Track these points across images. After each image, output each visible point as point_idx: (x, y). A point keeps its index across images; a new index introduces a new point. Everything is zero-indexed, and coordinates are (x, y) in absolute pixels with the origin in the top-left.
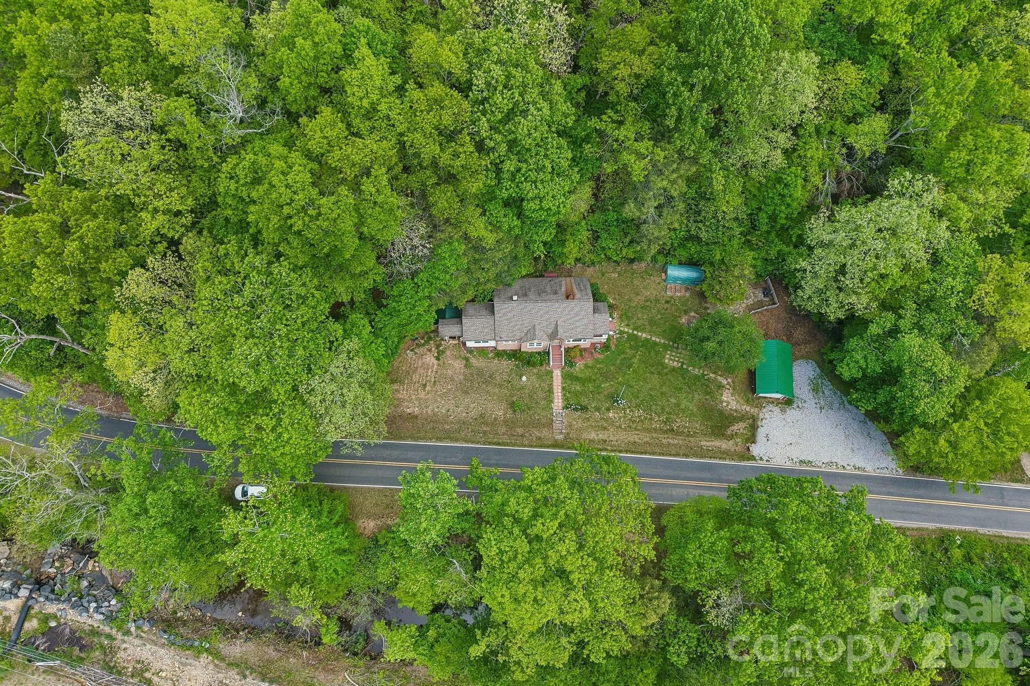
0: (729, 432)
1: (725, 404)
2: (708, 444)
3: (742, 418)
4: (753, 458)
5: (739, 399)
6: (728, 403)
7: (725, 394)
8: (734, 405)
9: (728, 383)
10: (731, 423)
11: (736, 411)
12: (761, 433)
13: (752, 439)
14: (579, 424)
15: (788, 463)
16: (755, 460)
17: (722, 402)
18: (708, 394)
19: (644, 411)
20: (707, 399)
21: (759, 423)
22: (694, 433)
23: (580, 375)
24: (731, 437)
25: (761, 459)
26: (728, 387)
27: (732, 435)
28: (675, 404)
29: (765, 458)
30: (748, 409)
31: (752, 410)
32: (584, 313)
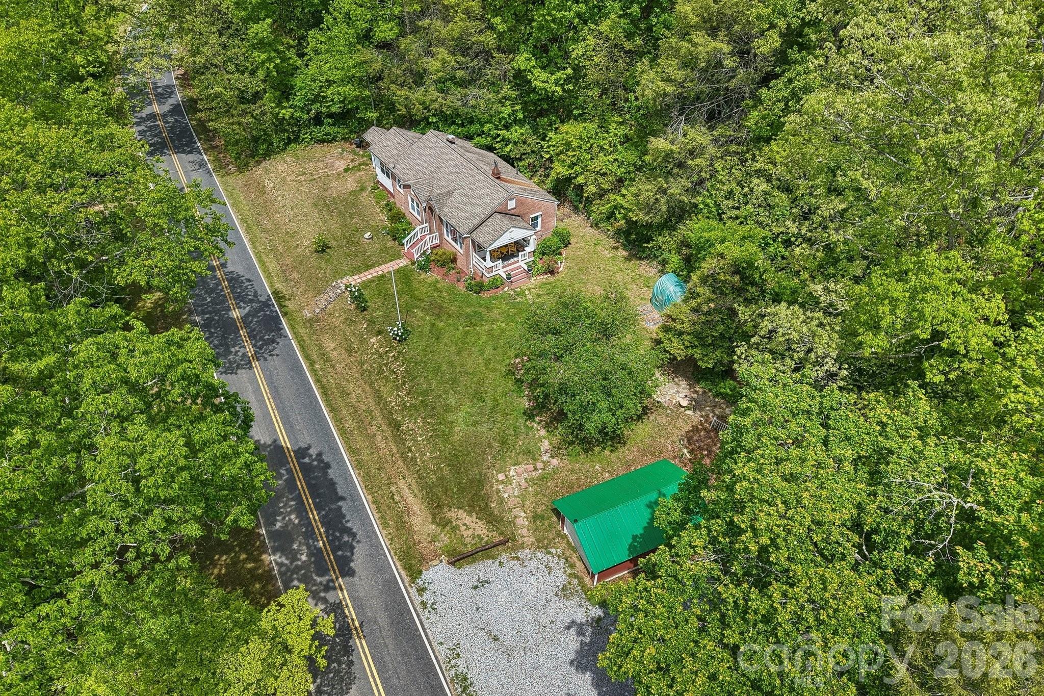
0: (451, 514)
1: (501, 477)
2: (406, 492)
3: (492, 520)
4: (414, 573)
5: (530, 497)
6: (507, 481)
7: (520, 468)
8: (510, 493)
9: (546, 464)
10: (471, 508)
11: (501, 501)
12: (485, 568)
13: (458, 559)
14: (337, 320)
15: (442, 651)
16: (413, 579)
17: (502, 470)
18: (503, 442)
19: (406, 372)
20: (490, 446)
21: (504, 557)
22: (413, 459)
23: (415, 285)
24: (444, 523)
25: (421, 590)
26: (540, 465)
27: (449, 522)
28: (447, 405)
29: (427, 596)
30: (519, 521)
31: (524, 531)
32: (487, 200)
